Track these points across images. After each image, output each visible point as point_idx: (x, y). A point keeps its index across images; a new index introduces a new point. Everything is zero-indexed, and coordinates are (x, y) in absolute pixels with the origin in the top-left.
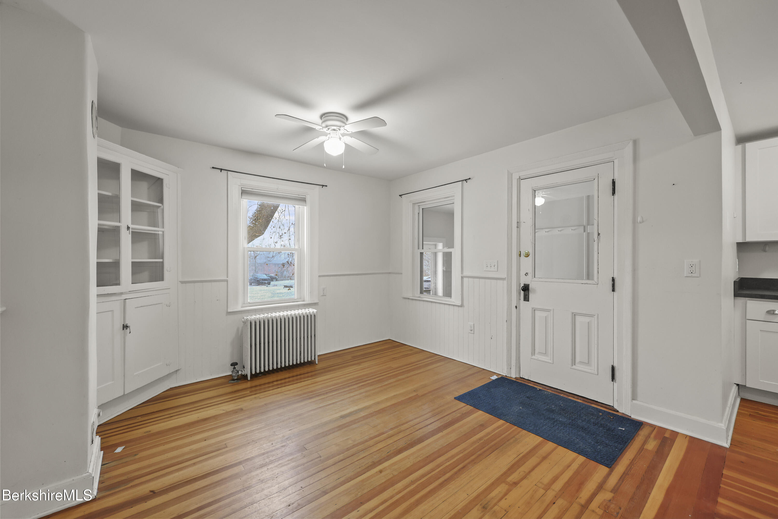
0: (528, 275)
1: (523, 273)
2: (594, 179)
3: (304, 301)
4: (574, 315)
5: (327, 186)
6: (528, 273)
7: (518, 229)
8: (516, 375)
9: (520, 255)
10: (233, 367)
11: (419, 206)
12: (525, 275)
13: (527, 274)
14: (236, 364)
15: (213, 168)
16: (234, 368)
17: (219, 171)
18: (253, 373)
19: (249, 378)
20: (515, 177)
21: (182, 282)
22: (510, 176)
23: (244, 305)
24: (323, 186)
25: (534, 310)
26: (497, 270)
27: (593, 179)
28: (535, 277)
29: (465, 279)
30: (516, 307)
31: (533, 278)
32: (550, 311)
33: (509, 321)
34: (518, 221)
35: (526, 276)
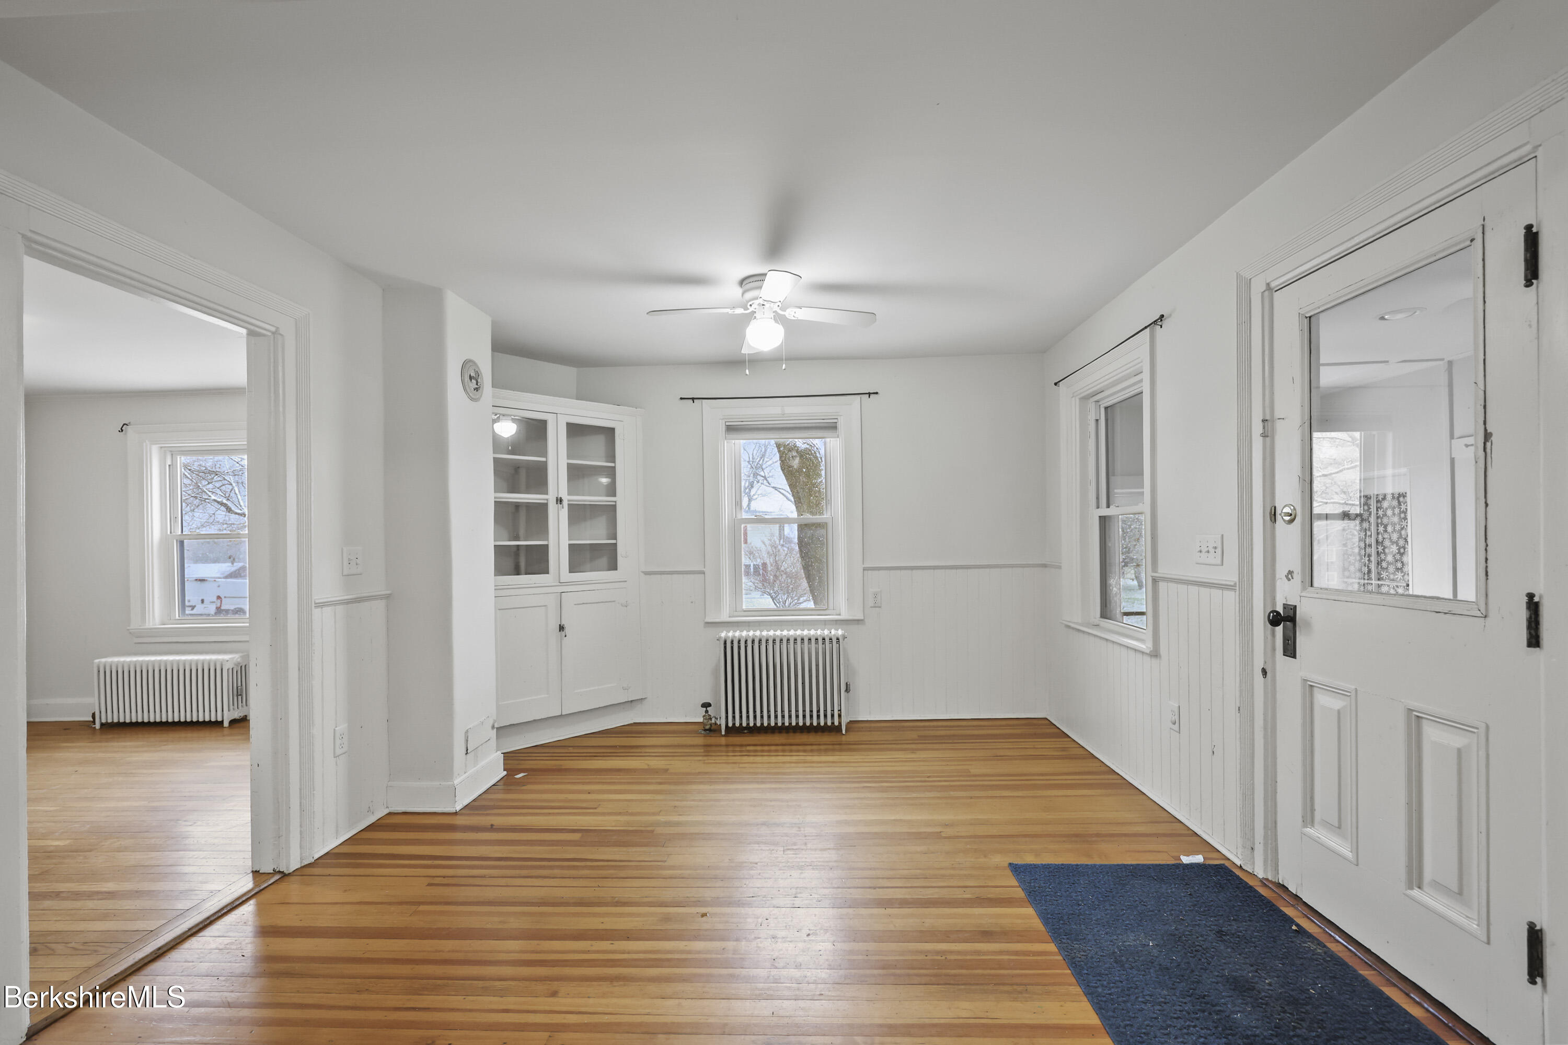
0: (1293, 578)
1: (1281, 572)
2: (1472, 240)
3: (840, 615)
4: (1415, 720)
5: (877, 393)
6: (1293, 572)
7: (1268, 439)
8: (1265, 871)
9: (1273, 516)
10: (705, 709)
11: (1097, 401)
12: (1287, 577)
13: (1290, 576)
14: (709, 705)
15: (681, 399)
16: (707, 712)
17: (691, 401)
18: (730, 725)
19: (723, 733)
20: (1258, 287)
21: (646, 573)
22: (1245, 285)
23: (736, 614)
24: (869, 394)
25: (1309, 688)
26: (1219, 562)
27: (1468, 243)
28: (1312, 585)
29: (1162, 586)
30: (1264, 672)
31: (1304, 589)
32: (1349, 694)
33: (1245, 709)
34: (1268, 418)
35: (1289, 580)
